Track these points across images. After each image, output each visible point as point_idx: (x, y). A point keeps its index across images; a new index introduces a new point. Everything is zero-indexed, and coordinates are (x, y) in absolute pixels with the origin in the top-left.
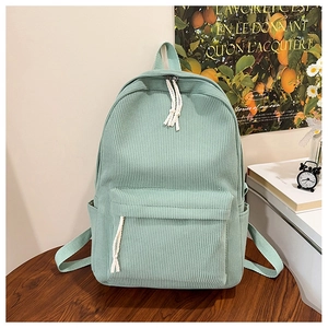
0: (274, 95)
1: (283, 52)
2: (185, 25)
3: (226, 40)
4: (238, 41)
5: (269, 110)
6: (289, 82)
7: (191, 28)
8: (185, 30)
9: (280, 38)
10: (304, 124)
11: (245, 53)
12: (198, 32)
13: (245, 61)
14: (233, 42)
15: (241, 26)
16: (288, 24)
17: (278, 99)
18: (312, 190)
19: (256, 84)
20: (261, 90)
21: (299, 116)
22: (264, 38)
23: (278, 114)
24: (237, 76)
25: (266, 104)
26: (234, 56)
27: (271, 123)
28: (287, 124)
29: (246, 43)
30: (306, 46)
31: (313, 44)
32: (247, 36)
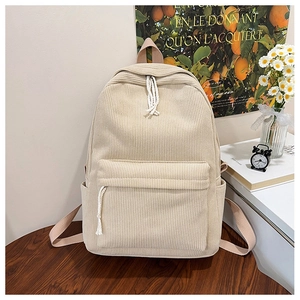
0: (228, 83)
1: (236, 43)
2: (145, 18)
3: (184, 32)
4: (196, 33)
5: (224, 97)
6: (242, 71)
7: (151, 22)
8: (145, 23)
9: (233, 29)
10: (255, 108)
11: (202, 44)
12: (158, 24)
13: (202, 52)
14: (191, 34)
15: (198, 19)
16: (240, 16)
17: (231, 87)
18: (264, 170)
19: (212, 73)
20: (216, 78)
21: (251, 101)
22: (219, 30)
23: (232, 100)
24: (195, 66)
25: (222, 91)
26: (191, 47)
27: (226, 109)
28: (240, 109)
29: (203, 35)
30: (257, 36)
31: (263, 35)
32: (204, 28)
